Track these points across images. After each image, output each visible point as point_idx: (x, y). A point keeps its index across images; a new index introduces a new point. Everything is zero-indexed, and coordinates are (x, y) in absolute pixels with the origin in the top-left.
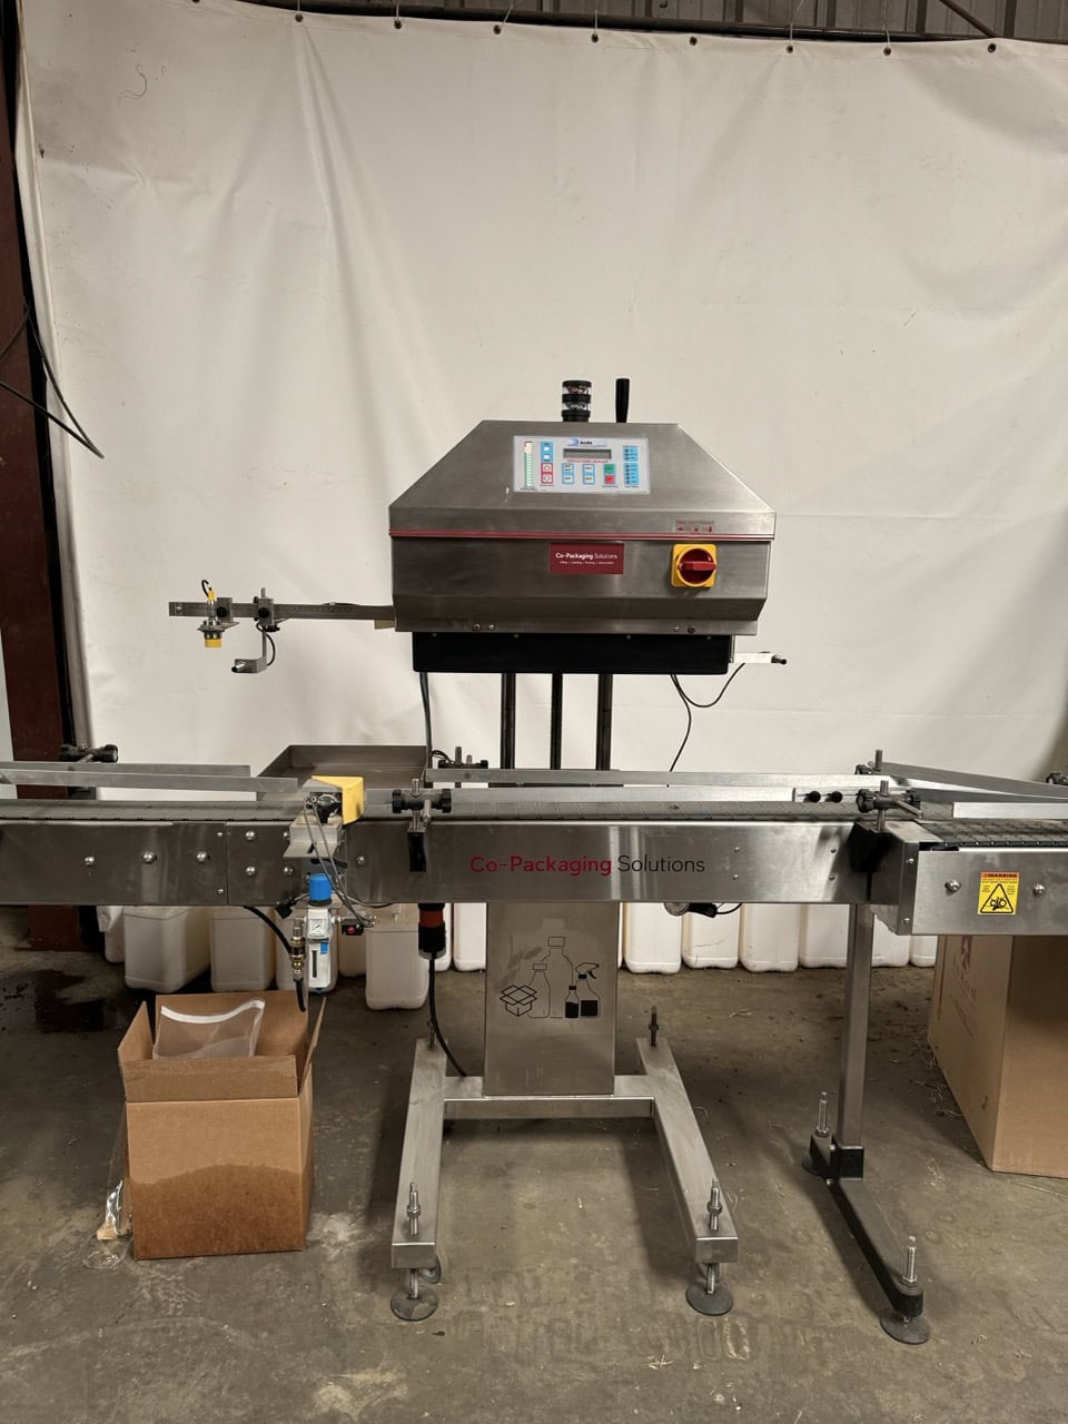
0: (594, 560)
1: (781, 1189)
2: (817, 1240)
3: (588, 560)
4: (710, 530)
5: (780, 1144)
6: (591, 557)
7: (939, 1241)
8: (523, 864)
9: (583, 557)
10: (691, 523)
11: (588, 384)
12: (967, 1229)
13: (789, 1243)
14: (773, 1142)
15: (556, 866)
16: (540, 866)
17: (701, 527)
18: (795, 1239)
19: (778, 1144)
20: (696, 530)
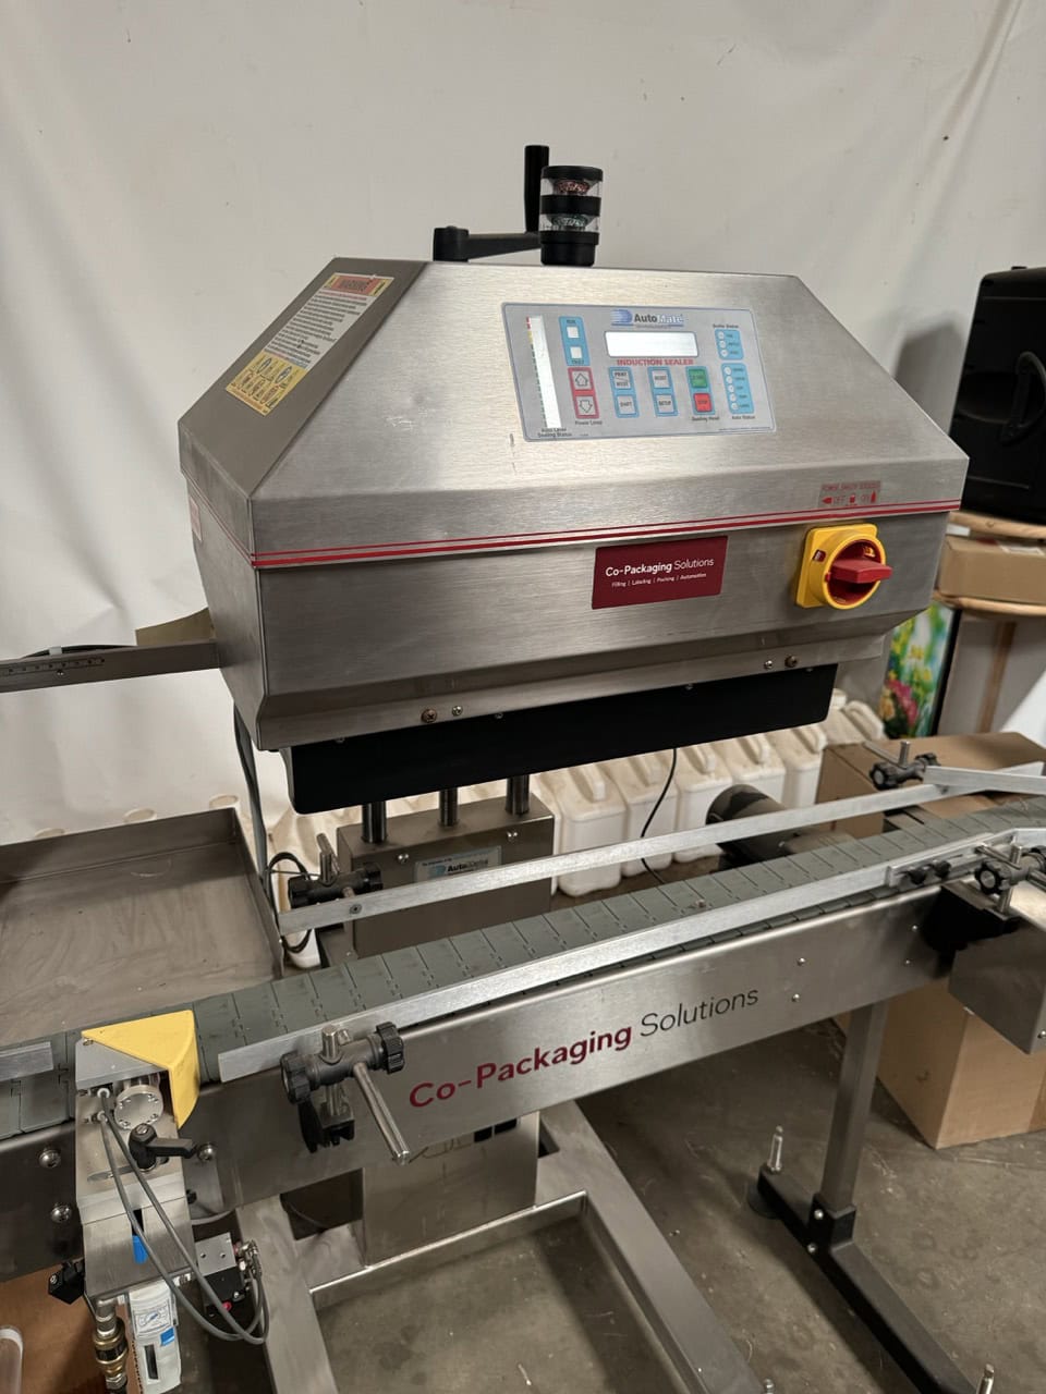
0: (674, 573)
1: (743, 1256)
2: (817, 1334)
3: (662, 574)
4: (873, 498)
5: (712, 1178)
6: (668, 568)
7: (935, 1285)
8: (498, 1073)
9: (654, 569)
10: (846, 487)
11: (595, 175)
12: (952, 1252)
13: (792, 1352)
14: (705, 1177)
15: (548, 1060)
16: (524, 1068)
17: (859, 493)
18: (795, 1341)
19: (711, 1179)
20: (852, 500)
